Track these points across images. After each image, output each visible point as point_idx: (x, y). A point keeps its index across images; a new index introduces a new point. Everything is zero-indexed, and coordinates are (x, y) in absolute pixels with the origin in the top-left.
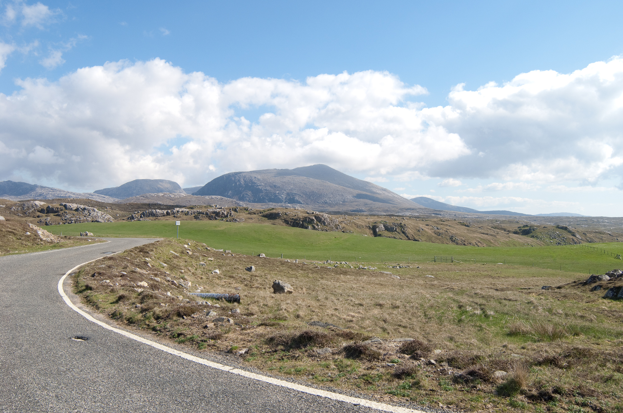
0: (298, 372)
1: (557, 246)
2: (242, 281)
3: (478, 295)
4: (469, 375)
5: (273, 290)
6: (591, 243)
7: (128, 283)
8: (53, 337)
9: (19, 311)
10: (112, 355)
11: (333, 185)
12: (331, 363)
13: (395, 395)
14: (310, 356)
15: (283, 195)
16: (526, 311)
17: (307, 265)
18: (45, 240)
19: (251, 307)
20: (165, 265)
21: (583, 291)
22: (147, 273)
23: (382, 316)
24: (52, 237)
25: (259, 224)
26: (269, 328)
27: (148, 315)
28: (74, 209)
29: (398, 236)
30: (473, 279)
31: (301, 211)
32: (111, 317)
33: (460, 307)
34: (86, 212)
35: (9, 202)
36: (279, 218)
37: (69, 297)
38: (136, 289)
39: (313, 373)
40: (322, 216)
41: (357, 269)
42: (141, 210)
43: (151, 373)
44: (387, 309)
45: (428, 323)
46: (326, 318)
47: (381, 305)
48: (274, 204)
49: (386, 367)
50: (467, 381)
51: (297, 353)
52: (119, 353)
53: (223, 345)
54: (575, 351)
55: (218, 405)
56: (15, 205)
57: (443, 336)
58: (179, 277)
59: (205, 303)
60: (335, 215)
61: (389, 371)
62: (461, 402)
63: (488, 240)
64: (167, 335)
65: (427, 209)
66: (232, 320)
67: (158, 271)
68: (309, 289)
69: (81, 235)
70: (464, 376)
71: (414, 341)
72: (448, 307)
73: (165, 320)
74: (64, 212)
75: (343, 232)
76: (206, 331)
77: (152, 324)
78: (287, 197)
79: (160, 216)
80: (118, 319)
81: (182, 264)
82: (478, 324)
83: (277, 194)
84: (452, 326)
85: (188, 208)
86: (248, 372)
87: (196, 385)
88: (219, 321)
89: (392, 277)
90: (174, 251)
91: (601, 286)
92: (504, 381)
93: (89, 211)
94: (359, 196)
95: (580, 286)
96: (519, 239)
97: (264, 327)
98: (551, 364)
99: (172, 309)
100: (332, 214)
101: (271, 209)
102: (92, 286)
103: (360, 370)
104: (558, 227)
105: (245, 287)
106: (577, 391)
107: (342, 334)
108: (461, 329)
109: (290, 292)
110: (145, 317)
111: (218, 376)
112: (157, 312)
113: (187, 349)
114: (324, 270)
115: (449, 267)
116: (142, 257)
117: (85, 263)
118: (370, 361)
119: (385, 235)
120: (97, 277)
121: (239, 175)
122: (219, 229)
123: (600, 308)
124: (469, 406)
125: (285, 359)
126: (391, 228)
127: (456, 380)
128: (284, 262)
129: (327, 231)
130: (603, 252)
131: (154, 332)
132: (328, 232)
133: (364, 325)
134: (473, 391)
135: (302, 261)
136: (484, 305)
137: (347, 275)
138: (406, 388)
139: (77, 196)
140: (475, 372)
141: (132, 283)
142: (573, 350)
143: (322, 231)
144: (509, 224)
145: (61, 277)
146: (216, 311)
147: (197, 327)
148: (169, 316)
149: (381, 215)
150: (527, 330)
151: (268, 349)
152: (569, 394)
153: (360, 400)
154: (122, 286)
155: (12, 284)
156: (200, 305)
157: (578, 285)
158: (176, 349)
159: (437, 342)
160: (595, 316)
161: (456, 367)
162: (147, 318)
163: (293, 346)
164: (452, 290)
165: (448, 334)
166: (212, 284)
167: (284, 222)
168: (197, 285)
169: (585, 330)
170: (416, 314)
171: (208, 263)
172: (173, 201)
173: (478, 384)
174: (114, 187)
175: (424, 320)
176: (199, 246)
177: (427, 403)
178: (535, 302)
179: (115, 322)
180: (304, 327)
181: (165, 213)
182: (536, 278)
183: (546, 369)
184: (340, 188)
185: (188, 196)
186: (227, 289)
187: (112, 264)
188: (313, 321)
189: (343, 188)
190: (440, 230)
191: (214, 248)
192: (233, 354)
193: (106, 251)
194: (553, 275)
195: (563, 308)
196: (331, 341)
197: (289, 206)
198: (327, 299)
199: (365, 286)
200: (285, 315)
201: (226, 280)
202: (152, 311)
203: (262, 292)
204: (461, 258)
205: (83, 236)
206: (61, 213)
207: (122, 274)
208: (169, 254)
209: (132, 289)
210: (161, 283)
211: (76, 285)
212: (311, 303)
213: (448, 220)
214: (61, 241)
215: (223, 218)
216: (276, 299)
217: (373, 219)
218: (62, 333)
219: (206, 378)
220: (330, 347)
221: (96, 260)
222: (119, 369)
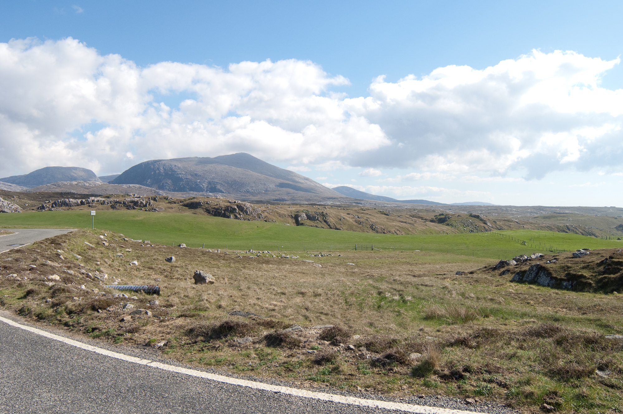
0: (218, 363)
1: (470, 234)
2: (162, 272)
3: (397, 282)
4: (386, 358)
5: (194, 281)
6: (500, 231)
7: (38, 277)
10: (19, 353)
11: (255, 174)
12: (252, 352)
13: (315, 381)
14: (231, 346)
15: (204, 184)
16: (441, 296)
17: (229, 254)
19: (171, 298)
20: (79, 257)
21: (493, 275)
22: (59, 265)
23: (304, 304)
25: (179, 214)
26: (189, 319)
27: (60, 310)
29: (320, 225)
30: (392, 266)
31: (222, 200)
32: (19, 314)
33: (380, 293)
36: (200, 207)
38: (46, 283)
39: (234, 363)
40: (245, 205)
41: (280, 258)
42: (52, 199)
43: (62, 370)
44: (309, 297)
45: (348, 310)
46: (248, 307)
47: (303, 294)
48: (195, 193)
49: (306, 354)
50: (384, 365)
51: (218, 343)
52: (27, 352)
53: (140, 338)
54: (484, 332)
55: (135, 400)
57: (363, 322)
58: (94, 270)
59: (121, 296)
60: (257, 204)
61: (310, 357)
62: (379, 384)
63: (406, 228)
64: (80, 330)
65: (348, 198)
66: (150, 312)
67: (71, 264)
68: (231, 278)
70: (382, 360)
71: (334, 327)
72: (369, 293)
73: (78, 314)
75: (265, 221)
76: (122, 324)
77: (65, 319)
78: (208, 185)
79: (73, 206)
80: (26, 315)
81: (98, 255)
82: (396, 310)
83: (198, 183)
84: (372, 312)
85: (104, 197)
86: (166, 365)
87: (112, 380)
88: (136, 313)
89: (314, 265)
90: (89, 242)
91: (508, 271)
92: (419, 363)
94: (282, 185)
95: (490, 271)
96: (435, 227)
97: (183, 318)
98: (462, 345)
99: (86, 303)
100: (254, 203)
101: (192, 198)
103: (281, 358)
104: (471, 216)
105: (165, 278)
106: (485, 369)
107: (263, 323)
108: (381, 315)
109: (212, 283)
110: (56, 312)
111: (135, 371)
112: (70, 307)
113: (102, 343)
114: (246, 259)
115: (369, 255)
116: (54, 249)
118: (290, 348)
119: (308, 224)
120: (2, 271)
121: (158, 163)
122: (138, 219)
123: (507, 291)
124: (386, 388)
125: (206, 350)
126: (313, 217)
127: (374, 364)
128: (206, 252)
129: (249, 220)
130: (511, 238)
131: (66, 328)
132: (250, 222)
133: (286, 313)
134: (390, 374)
135: (224, 250)
136: (402, 291)
137: (269, 264)
138: (326, 374)
140: (392, 356)
141: (42, 276)
142: (482, 330)
143: (245, 220)
144: (426, 213)
146: (133, 304)
147: (112, 321)
148: (83, 310)
149: (303, 204)
150: (442, 314)
151: (188, 341)
152: (478, 372)
153: (280, 388)
154: (31, 280)
156: (117, 298)
157: (488, 270)
158: (90, 344)
159: (358, 328)
160: (503, 299)
161: (374, 351)
162: (59, 314)
163: (214, 337)
164: (372, 277)
165: (368, 320)
166: (130, 276)
167: (205, 212)
168: (114, 277)
169: (494, 312)
170: (337, 302)
171: (125, 254)
172: (88, 190)
173: (394, 366)
174: (22, 175)
175: (345, 307)
176: (116, 237)
177: (346, 388)
178: (450, 287)
179: (22, 319)
180: (225, 317)
181: (79, 202)
182: (451, 264)
183: (457, 350)
184: (262, 176)
185: (104, 184)
186: (146, 281)
187: (19, 256)
188: (234, 310)
189: (265, 177)
190: (361, 219)
191: (132, 238)
192: (152, 347)
193: (13, 243)
194: (466, 261)
195: (475, 292)
196: (252, 330)
197: (210, 196)
198: (249, 288)
199: (288, 275)
200: (206, 306)
201: (145, 272)
202: (64, 306)
203: (182, 283)
204: (381, 246)
207: (31, 268)
208: (84, 245)
209: (42, 283)
210: (75, 276)
212: (233, 293)
213: (369, 209)
215: (142, 207)
216: (197, 289)
217: (295, 209)
219: (122, 373)
220: (251, 336)
221: (2, 253)
222: (27, 368)
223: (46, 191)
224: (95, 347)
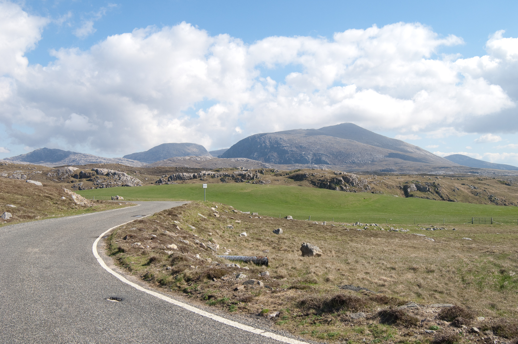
0: (331, 337)
2: (270, 244)
5: (301, 253)
7: (159, 246)
8: (90, 298)
9: (58, 272)
10: (145, 316)
11: (361, 144)
12: (366, 328)
14: (343, 320)
15: (309, 156)
17: (335, 227)
18: (79, 204)
19: (279, 270)
20: (193, 227)
22: (176, 235)
23: (416, 280)
24: (86, 201)
25: (285, 186)
26: (300, 291)
27: (179, 277)
28: (105, 173)
29: (431, 196)
30: (516, 242)
31: (328, 172)
32: (144, 279)
33: (502, 272)
34: (116, 176)
35: (45, 168)
36: (305, 179)
37: (103, 259)
38: (166, 251)
39: (347, 338)
40: (350, 177)
41: (388, 231)
42: (168, 173)
43: (183, 334)
44: (421, 273)
45: (466, 289)
46: (357, 282)
47: (414, 269)
48: (300, 165)
49: (424, 334)
51: (330, 317)
52: (152, 314)
53: (253, 307)
56: (51, 171)
57: (483, 303)
58: (207, 240)
59: (234, 266)
60: (363, 175)
61: (428, 338)
64: (198, 297)
65: (462, 167)
66: (262, 283)
67: (186, 234)
68: (339, 251)
69: (112, 199)
71: (454, 307)
72: (489, 272)
73: (196, 282)
74: (96, 177)
75: (372, 192)
76: (236, 293)
77: (183, 286)
78: (313, 157)
79: (187, 180)
80: (150, 281)
81: (210, 226)
83: (303, 155)
84: (493, 293)
85: (214, 171)
86: (279, 336)
88: (249, 283)
89: (426, 239)
90: (202, 214)
93: (119, 175)
97: (294, 290)
99: (202, 272)
100: (361, 175)
101: (297, 170)
102: (124, 248)
103: (397, 336)
105: (273, 250)
107: (376, 298)
108: (504, 296)
109: (319, 255)
110: (176, 279)
111: (250, 339)
112: (188, 274)
113: (218, 311)
114: (354, 232)
115: (488, 229)
116: (171, 220)
117: (117, 226)
118: (406, 327)
119: (418, 195)
120: (128, 239)
121: (264, 136)
122: (246, 191)
125: (318, 324)
126: (424, 188)
128: (312, 224)
129: (355, 192)
131: (185, 294)
132: (357, 193)
133: (397, 290)
135: (331, 223)
137: (377, 238)
139: (108, 161)
141: (162, 245)
143: (351, 192)
145: (95, 240)
146: (245, 274)
147: (227, 290)
148: (199, 278)
149: (412, 175)
151: (299, 313)
154: (153, 248)
155: (50, 246)
156: (230, 268)
158: (207, 311)
159: (477, 310)
161: (503, 336)
162: (178, 280)
163: (326, 310)
164: (492, 253)
165: (489, 301)
166: (240, 247)
167: (311, 183)
168: (225, 248)
170: (453, 279)
171: (235, 226)
172: (199, 164)
174: (143, 151)
175: (462, 285)
176: (226, 209)
179: (147, 284)
180: (336, 291)
181: (192, 176)
184: (368, 147)
185: (214, 159)
186: (255, 252)
187: (142, 226)
188: (343, 284)
189: (372, 147)
190: (478, 190)
191: (241, 210)
192: (264, 317)
193: (136, 215)
196: (365, 305)
197: (315, 167)
198: (357, 262)
199: (397, 249)
200: (313, 279)
201: (254, 243)
202: (183, 274)
203: (290, 255)
204: (501, 220)
205: (114, 200)
206: (93, 177)
207: (152, 237)
208: (197, 217)
209: (162, 251)
210: (190, 245)
211: (109, 247)
212: (341, 266)
213: (487, 179)
214: (94, 205)
215: (250, 180)
216: (304, 262)
217: (404, 179)
218: (98, 294)
219: (237, 340)
220: (364, 312)
221: (127, 223)
222: (153, 330)
223: (163, 166)
224: (211, 314)
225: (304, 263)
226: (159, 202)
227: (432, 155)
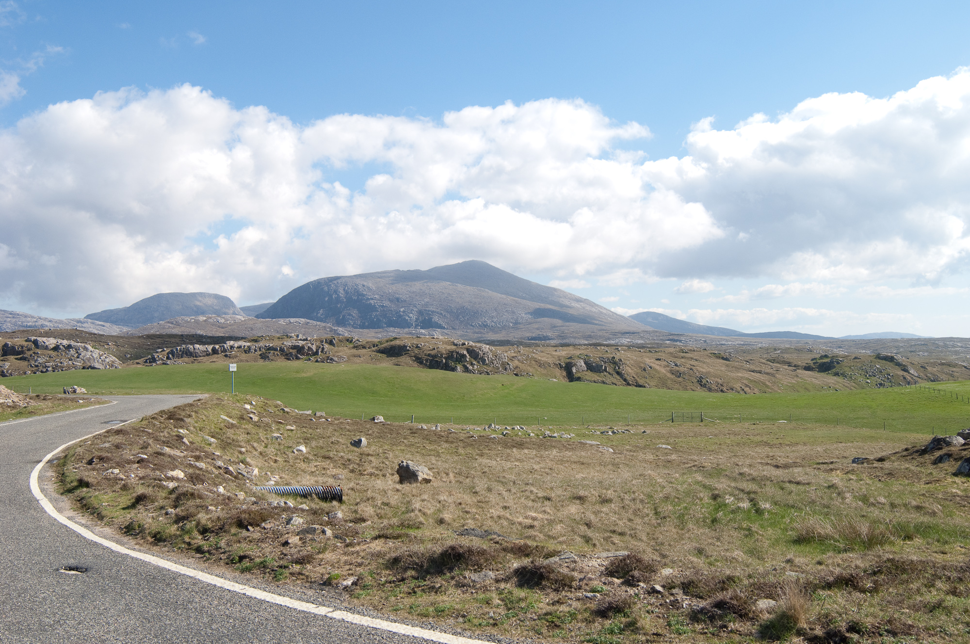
0: (440, 613)
1: (878, 389)
2: (346, 464)
3: (745, 477)
4: (716, 607)
5: (399, 478)
6: (934, 383)
7: (151, 474)
8: (27, 569)
10: (130, 595)
11: (498, 296)
12: (494, 595)
14: (460, 585)
15: (411, 315)
16: (825, 502)
17: (455, 433)
18: (3, 403)
19: (361, 508)
20: (213, 440)
21: (921, 464)
22: (182, 455)
23: (583, 516)
24: (15, 398)
25: (371, 365)
26: (391, 542)
27: (188, 527)
28: (52, 346)
29: (609, 379)
30: (738, 449)
31: (443, 342)
32: (125, 533)
33: (715, 497)
34: (72, 352)
36: (405, 354)
37: (51, 500)
38: (164, 483)
39: (465, 613)
40: (480, 349)
41: (541, 437)
42: (167, 345)
43: (196, 622)
44: (592, 504)
45: (660, 526)
46: (489, 522)
47: (581, 499)
48: (397, 330)
49: (582, 599)
50: (712, 618)
51: (439, 581)
52: (142, 593)
53: (315, 572)
57: (686, 548)
58: (237, 461)
59: (283, 504)
60: (501, 346)
61: (588, 605)
63: (761, 382)
64: (221, 559)
65: (657, 332)
66: (330, 531)
67: (200, 451)
68: (460, 474)
69: (65, 393)
70: (708, 610)
71: (628, 556)
72: (695, 497)
73: (217, 534)
74: (34, 353)
75: (515, 374)
76: (286, 550)
77: (196, 541)
78: (419, 317)
79: (200, 356)
80: (136, 535)
81: (242, 437)
82: (745, 526)
83: (402, 314)
84: (701, 531)
85: (250, 341)
86: (357, 615)
87: (273, 639)
88: (308, 532)
89: (600, 450)
90: (227, 416)
91: (949, 455)
92: (772, 616)
93: (77, 350)
94: (539, 313)
95: (915, 456)
96: (814, 379)
97: (383, 540)
98: (847, 586)
99: (229, 516)
100: (497, 345)
101: (391, 338)
102: (89, 480)
103: (541, 605)
104: (879, 357)
105: (351, 474)
106: (886, 628)
107: (512, 548)
108: (717, 534)
109: (427, 481)
110: (183, 530)
111: (309, 624)
112: (203, 522)
113: (255, 581)
114: (485, 441)
115: (696, 429)
116: (173, 428)
117: (74, 442)
118: (556, 590)
119: (588, 379)
120: (96, 464)
121: (335, 282)
122: (304, 375)
123: (948, 493)
125: (419, 593)
126: (597, 365)
127: (695, 616)
128: (417, 429)
129: (488, 374)
130: (954, 396)
131: (198, 555)
132: (490, 376)
133: (553, 533)
134: (722, 634)
135: (447, 426)
136: (755, 492)
137: (523, 449)
138: (615, 633)
139: (56, 325)
140: (726, 603)
141: (158, 473)
143: (480, 374)
144: (796, 355)
145: (34, 467)
146: (302, 517)
147: (270, 545)
148: (223, 526)
149: (579, 345)
150: (826, 533)
151: (390, 577)
152: (873, 633)
154: (141, 479)
156: (276, 508)
157: (912, 454)
158: (237, 582)
159: (676, 558)
160: (939, 506)
161: (696, 596)
162: (187, 533)
163: (432, 571)
164: (701, 468)
165: (694, 544)
166: (295, 472)
167: (415, 361)
168: (269, 473)
169: (923, 530)
170: (640, 512)
171: (286, 435)
172: (223, 330)
173: (730, 621)
174: (121, 307)
175: (654, 521)
176: (270, 406)
178: (840, 484)
179: (131, 541)
180: (450, 539)
181: (210, 350)
182: (843, 444)
183: (838, 595)
184: (509, 299)
185: (249, 320)
186: (320, 479)
187: (121, 441)
188: (465, 527)
189: (514, 300)
190: (681, 368)
191: (296, 409)
192: (333, 586)
193: (110, 420)
194: (872, 438)
195: (887, 494)
196: (493, 560)
197: (422, 334)
198: (489, 490)
199: (555, 466)
200: (418, 520)
201: (318, 464)
202: (195, 521)
203: (379, 482)
204: (717, 415)
205: (69, 393)
206: (28, 354)
207: (139, 458)
208: (220, 421)
209: (157, 484)
210: (207, 471)
211: (61, 479)
212: (463, 498)
213: (694, 351)
214: (30, 404)
215: (311, 356)
216: (403, 492)
217: (565, 352)
218: (43, 561)
219: (288, 627)
220: (493, 570)
221: (94, 434)
222: (144, 618)
223: (158, 333)
224: (244, 587)
225: (404, 494)
226: (151, 396)
227: (609, 312)
